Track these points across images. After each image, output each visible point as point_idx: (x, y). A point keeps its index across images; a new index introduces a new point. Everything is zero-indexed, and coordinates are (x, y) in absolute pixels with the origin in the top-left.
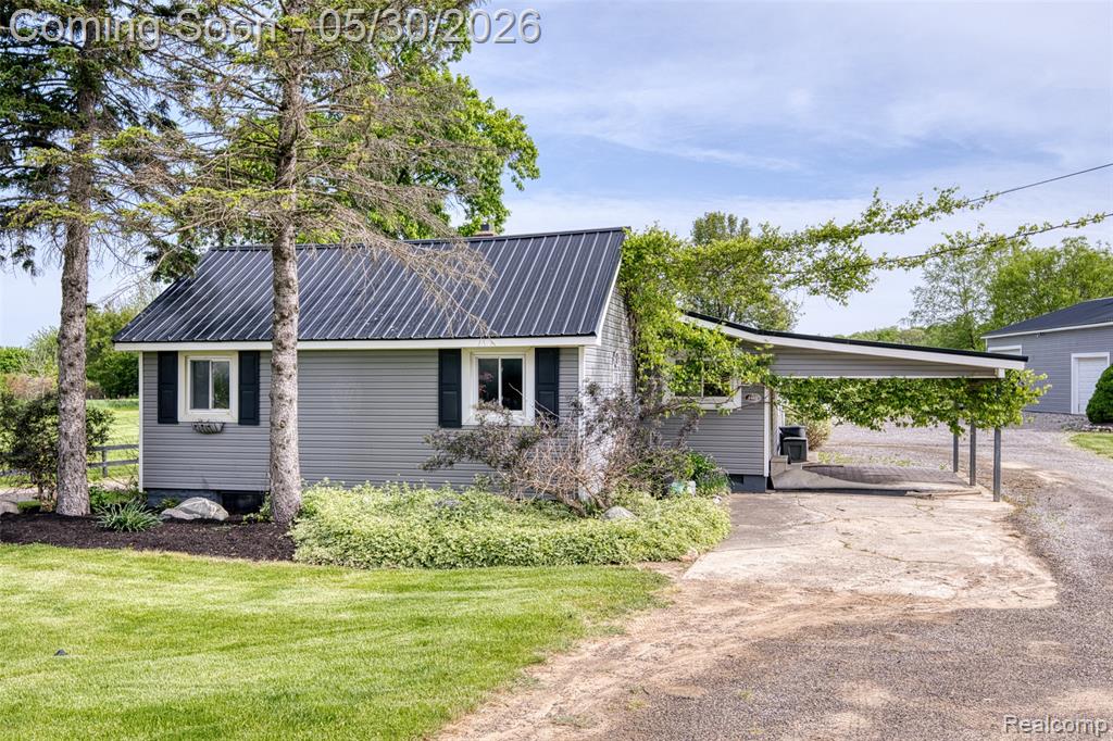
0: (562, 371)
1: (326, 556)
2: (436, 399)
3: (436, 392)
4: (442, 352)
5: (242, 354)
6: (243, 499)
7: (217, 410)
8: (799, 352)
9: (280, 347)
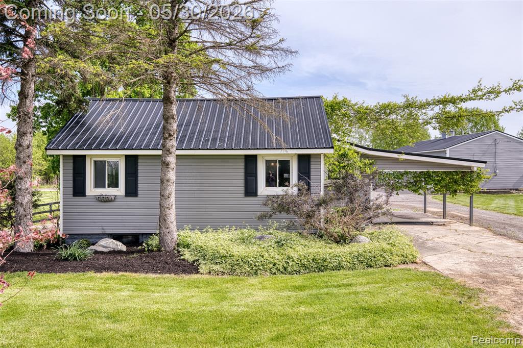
0: (312, 166)
1: (222, 270)
2: (243, 181)
3: (243, 178)
4: (246, 156)
5: (127, 157)
6: (125, 238)
7: (111, 188)
8: (385, 159)
9: (168, 152)
